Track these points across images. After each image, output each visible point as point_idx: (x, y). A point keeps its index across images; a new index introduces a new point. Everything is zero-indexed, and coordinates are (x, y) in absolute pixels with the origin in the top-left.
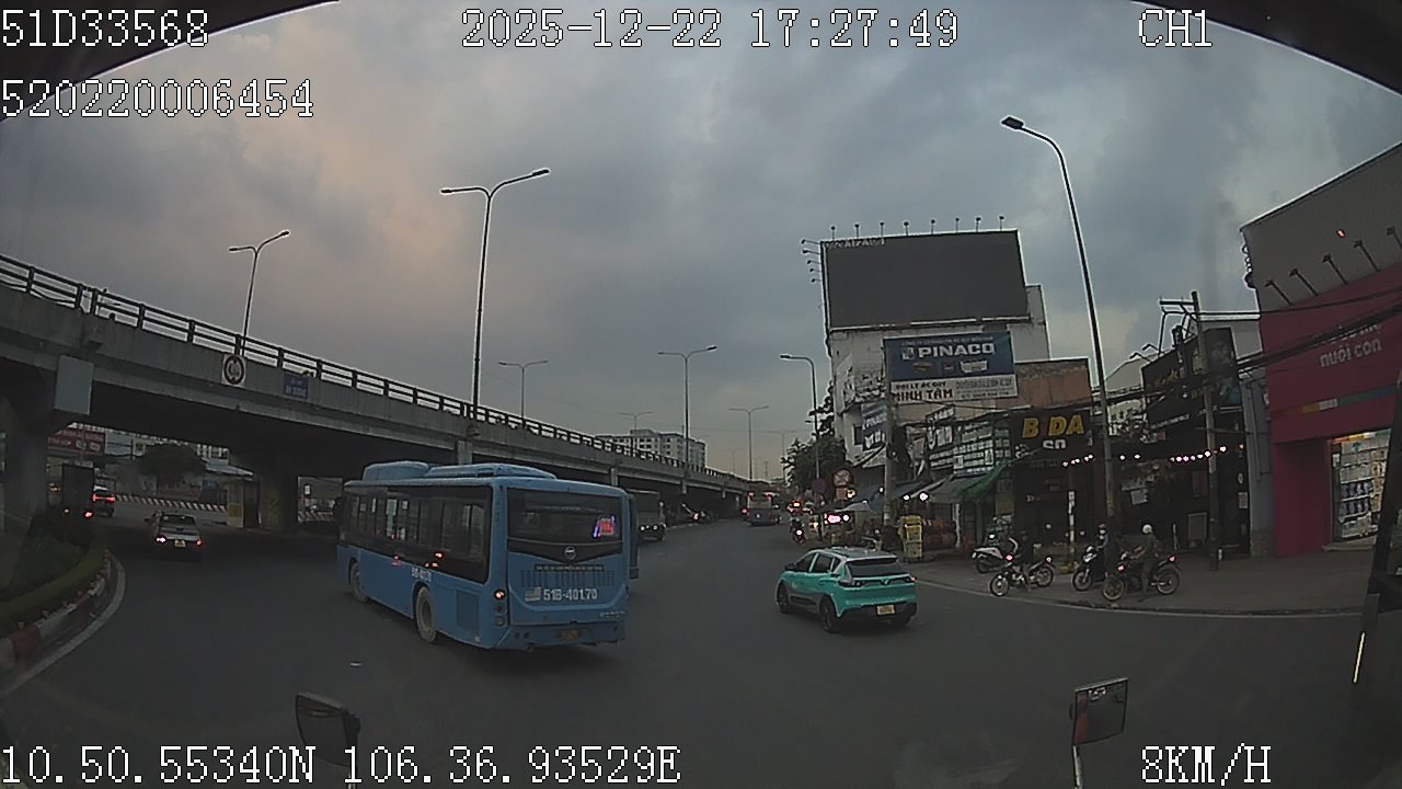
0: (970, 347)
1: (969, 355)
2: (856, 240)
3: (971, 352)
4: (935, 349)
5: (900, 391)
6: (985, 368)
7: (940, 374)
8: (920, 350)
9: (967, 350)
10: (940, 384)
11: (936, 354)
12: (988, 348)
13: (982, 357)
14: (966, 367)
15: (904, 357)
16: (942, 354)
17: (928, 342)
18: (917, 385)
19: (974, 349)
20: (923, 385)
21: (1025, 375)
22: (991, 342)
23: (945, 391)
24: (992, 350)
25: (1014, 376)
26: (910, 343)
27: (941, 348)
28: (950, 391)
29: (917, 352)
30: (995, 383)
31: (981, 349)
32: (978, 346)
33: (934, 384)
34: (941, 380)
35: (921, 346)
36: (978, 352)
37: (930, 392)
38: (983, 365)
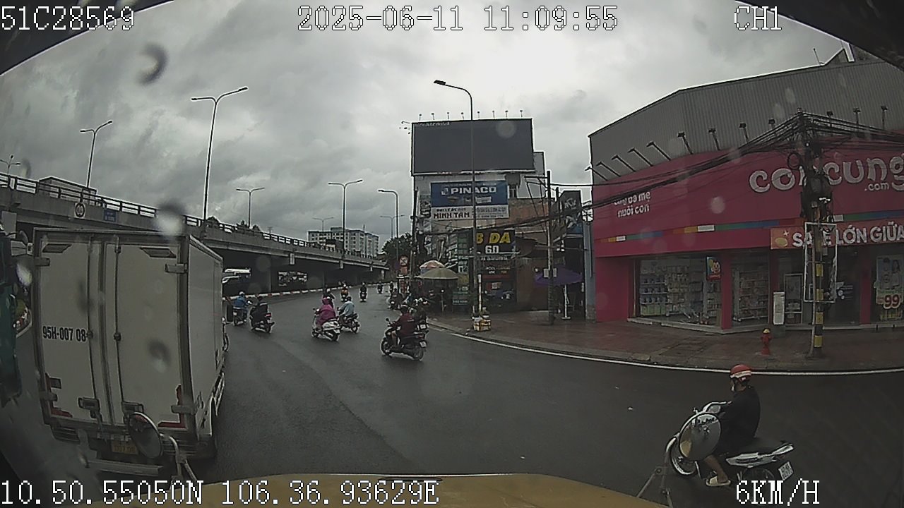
0: (482, 189)
1: (481, 193)
2: (433, 122)
3: (482, 192)
4: (461, 189)
5: (439, 212)
6: (490, 201)
7: (463, 204)
8: (452, 190)
9: (480, 190)
10: (462, 209)
11: (461, 192)
12: (493, 190)
13: (488, 194)
14: (479, 200)
15: (443, 194)
16: (464, 192)
17: (457, 185)
18: (449, 210)
19: (484, 190)
20: (453, 210)
21: (514, 206)
22: (495, 186)
23: (465, 214)
24: (495, 191)
25: (507, 206)
26: (446, 186)
27: (464, 189)
28: (468, 214)
29: (450, 191)
30: (495, 209)
31: (488, 190)
32: (486, 188)
33: (459, 209)
34: (464, 207)
35: (453, 187)
36: (486, 192)
37: (456, 214)
38: (489, 199)
